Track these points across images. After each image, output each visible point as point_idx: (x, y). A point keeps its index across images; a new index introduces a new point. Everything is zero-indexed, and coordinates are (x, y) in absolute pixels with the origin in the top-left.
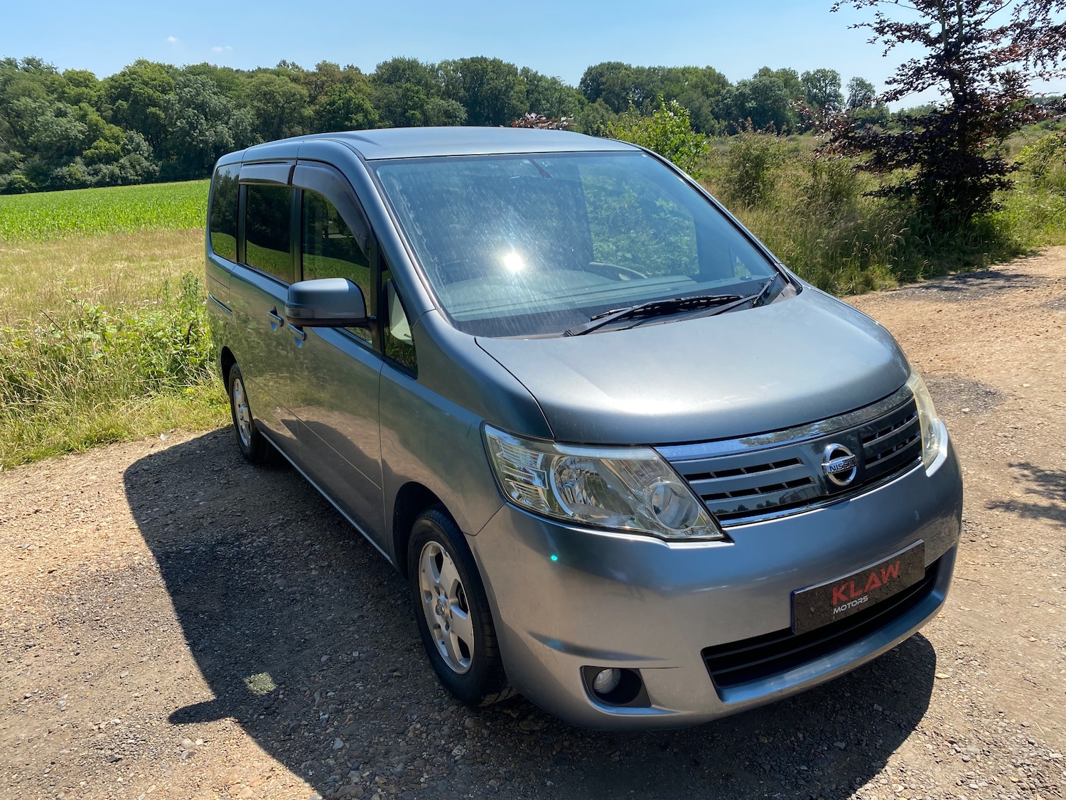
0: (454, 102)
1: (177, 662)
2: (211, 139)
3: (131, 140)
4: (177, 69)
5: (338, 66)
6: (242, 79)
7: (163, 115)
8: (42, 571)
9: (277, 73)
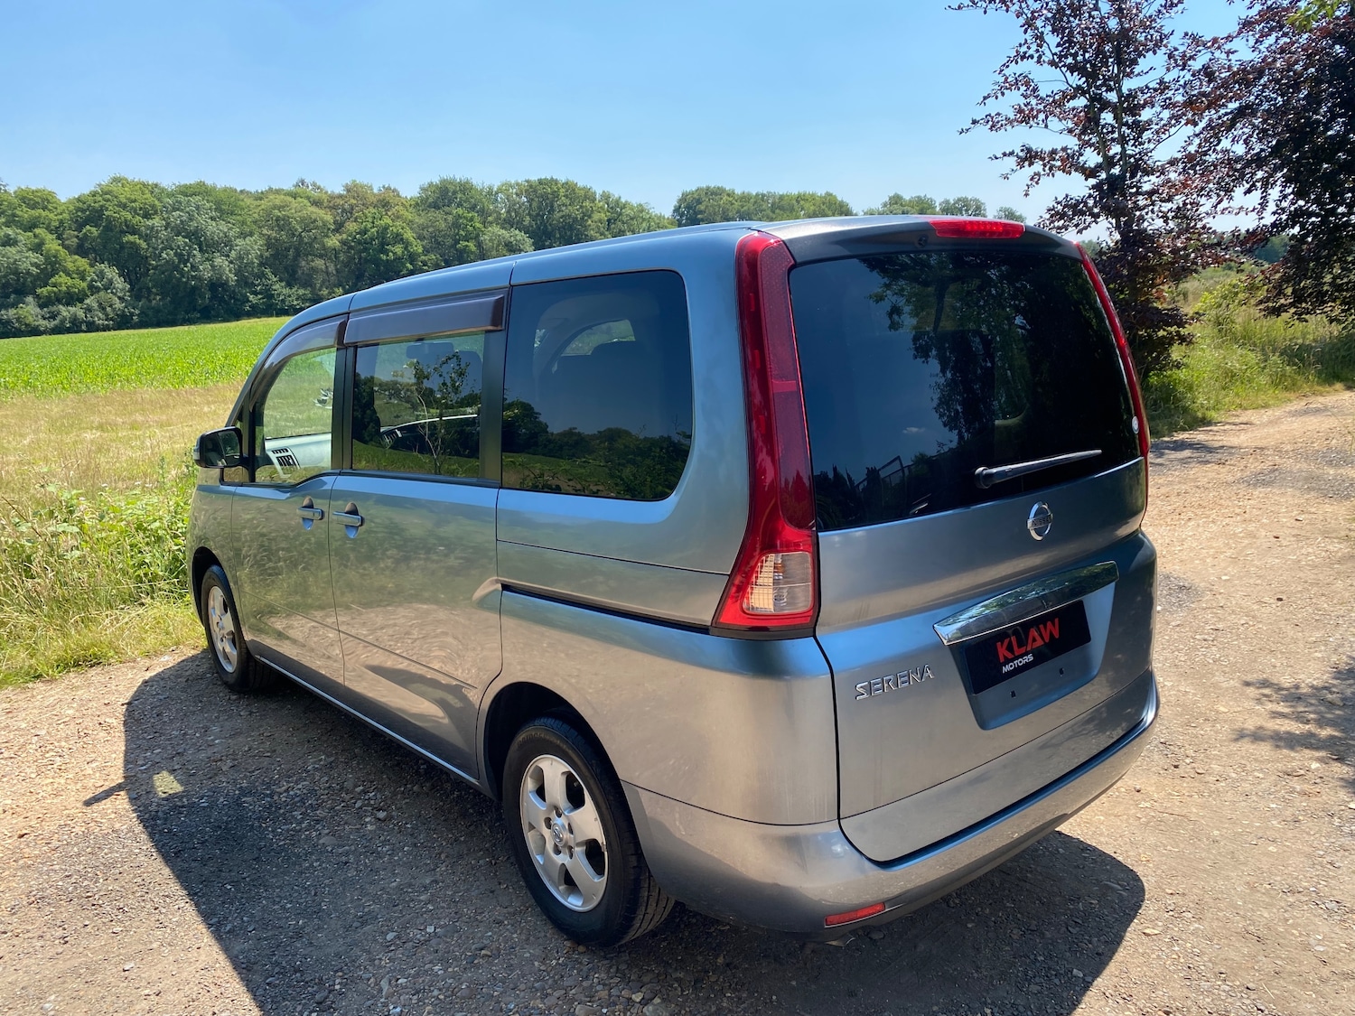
0: (517, 232)
1: (199, 948)
2: (207, 275)
3: (101, 275)
4: (163, 190)
5: (371, 186)
6: (248, 201)
7: (144, 245)
8: (9, 835)
9: (294, 196)
